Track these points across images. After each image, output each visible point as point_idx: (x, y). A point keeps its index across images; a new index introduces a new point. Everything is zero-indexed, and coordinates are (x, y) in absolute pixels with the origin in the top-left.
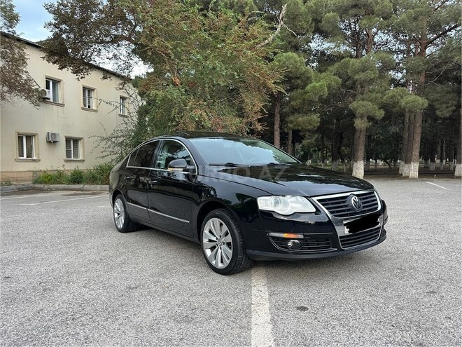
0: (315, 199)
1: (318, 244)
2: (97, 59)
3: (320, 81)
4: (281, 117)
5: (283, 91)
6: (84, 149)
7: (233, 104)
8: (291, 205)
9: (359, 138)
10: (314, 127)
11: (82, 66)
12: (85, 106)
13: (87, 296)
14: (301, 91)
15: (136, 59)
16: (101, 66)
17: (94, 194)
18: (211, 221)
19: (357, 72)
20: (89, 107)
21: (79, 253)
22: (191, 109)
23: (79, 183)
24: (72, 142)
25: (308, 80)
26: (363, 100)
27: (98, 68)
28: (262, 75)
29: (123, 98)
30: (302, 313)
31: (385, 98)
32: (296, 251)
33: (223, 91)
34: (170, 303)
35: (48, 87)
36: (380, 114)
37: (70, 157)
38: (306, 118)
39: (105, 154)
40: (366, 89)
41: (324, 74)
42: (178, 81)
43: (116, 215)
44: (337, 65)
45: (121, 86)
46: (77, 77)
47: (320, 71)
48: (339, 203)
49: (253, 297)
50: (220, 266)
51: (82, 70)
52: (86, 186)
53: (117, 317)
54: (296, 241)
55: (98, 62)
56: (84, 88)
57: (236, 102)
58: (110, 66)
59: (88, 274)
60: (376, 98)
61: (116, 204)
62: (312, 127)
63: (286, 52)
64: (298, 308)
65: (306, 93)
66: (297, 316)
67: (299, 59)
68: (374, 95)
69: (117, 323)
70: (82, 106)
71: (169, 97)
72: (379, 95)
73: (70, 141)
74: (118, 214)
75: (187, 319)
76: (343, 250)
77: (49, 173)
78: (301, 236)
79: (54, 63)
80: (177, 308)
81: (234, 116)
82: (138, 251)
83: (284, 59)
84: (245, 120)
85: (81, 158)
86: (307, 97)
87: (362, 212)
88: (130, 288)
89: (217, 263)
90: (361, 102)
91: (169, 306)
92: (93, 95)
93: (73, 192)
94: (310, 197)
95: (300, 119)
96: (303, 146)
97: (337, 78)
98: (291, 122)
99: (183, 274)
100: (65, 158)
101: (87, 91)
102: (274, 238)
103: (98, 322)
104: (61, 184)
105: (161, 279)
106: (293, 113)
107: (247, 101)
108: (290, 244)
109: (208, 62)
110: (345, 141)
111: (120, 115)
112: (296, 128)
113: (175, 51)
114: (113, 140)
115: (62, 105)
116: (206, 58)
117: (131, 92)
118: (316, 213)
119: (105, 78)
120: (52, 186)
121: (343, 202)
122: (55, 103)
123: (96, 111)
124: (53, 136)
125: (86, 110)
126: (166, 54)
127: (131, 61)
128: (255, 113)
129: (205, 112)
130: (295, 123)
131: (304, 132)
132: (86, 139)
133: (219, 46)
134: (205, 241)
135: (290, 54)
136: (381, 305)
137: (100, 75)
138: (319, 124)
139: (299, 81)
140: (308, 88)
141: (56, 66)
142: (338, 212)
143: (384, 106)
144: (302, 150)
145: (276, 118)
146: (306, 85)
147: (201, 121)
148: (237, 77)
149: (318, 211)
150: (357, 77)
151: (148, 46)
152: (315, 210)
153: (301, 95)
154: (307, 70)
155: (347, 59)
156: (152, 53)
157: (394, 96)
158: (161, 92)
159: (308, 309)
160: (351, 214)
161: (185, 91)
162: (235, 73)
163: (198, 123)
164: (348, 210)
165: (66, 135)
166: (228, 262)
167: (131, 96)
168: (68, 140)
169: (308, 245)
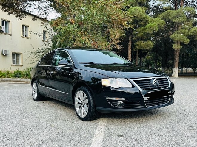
0: (132, 80)
1: (133, 104)
2: (29, 9)
3: (153, 23)
4: (132, 43)
5: (132, 28)
6: (22, 59)
7: (104, 34)
8: (119, 83)
9: (176, 55)
10: (150, 48)
11: (21, 13)
12: (23, 35)
13: (9, 130)
14: (143, 28)
15: (50, 9)
16: (31, 13)
17: (26, 83)
18: (78, 92)
19: (174, 18)
20: (26, 36)
21: (10, 110)
22: (80, 37)
23: (18, 77)
24: (16, 55)
25: (147, 22)
26: (178, 33)
27: (30, 14)
28: (120, 18)
29: (45, 32)
30: (120, 138)
31: (190, 32)
32: (121, 107)
33: (98, 27)
34: (52, 133)
35: (3, 25)
36: (187, 41)
37: (15, 64)
38: (145, 43)
39: (33, 62)
40: (180, 27)
41: (156, 19)
42: (73, 21)
43: (33, 92)
44: (163, 14)
45: (42, 24)
46: (18, 19)
47: (154, 17)
48: (146, 82)
49: (97, 131)
50: (83, 116)
51: (21, 15)
52: (22, 79)
53: (23, 139)
54: (122, 102)
55: (30, 11)
56: (23, 26)
57: (106, 33)
58: (37, 13)
59: (12, 120)
60: (185, 32)
61: (33, 86)
62: (149, 48)
63: (135, 6)
64: (119, 136)
65: (146, 29)
66: (117, 139)
67: (142, 10)
68: (183, 31)
69: (21, 141)
70: (22, 35)
71: (68, 30)
72: (187, 31)
73: (15, 55)
74: (35, 91)
75: (59, 140)
76: (147, 108)
77: (3, 72)
78: (124, 99)
79: (5, 11)
80: (55, 136)
81: (104, 41)
82: (42, 110)
83: (134, 10)
84: (110, 44)
85: (21, 64)
86: (146, 31)
87: (158, 88)
88: (33, 126)
89: (81, 114)
90: (177, 34)
91: (51, 134)
92: (28, 29)
93: (15, 82)
94: (130, 79)
95: (142, 43)
96: (146, 60)
97: (163, 21)
98: (137, 45)
99: (63, 120)
100: (12, 64)
101: (25, 27)
102: (110, 100)
103: (12, 141)
104: (9, 78)
105: (51, 123)
106: (138, 40)
107: (112, 32)
108: (119, 104)
109: (90, 11)
110: (170, 57)
111: (43, 41)
112: (140, 48)
113: (71, 4)
114: (38, 54)
115: (11, 35)
116: (89, 9)
117: (48, 28)
118: (132, 87)
119: (33, 19)
120: (4, 79)
121: (148, 82)
122: (7, 33)
123: (29, 38)
124: (5, 52)
125: (24, 38)
126: (66, 7)
127: (47, 10)
128: (116, 39)
129: (88, 38)
130: (139, 46)
131: (145, 51)
132: (23, 54)
133: (96, 2)
134: (76, 103)
135: (137, 7)
136: (163, 135)
137: (31, 18)
138: (153, 46)
139: (142, 23)
140: (147, 26)
141: (7, 13)
142: (144, 87)
143: (189, 37)
144: (146, 62)
145: (129, 43)
146: (146, 25)
147: (86, 43)
148: (106, 19)
149: (133, 86)
150: (174, 20)
151: (57, 2)
152: (131, 86)
153: (143, 30)
154: (146, 17)
155: (169, 11)
156: (59, 6)
157: (195, 31)
158: (64, 27)
159: (123, 136)
160: (152, 89)
161: (77, 27)
162: (105, 17)
163: (84, 44)
164: (151, 86)
165: (13, 51)
166: (86, 114)
167: (48, 30)
168: (14, 54)
169: (127, 104)
